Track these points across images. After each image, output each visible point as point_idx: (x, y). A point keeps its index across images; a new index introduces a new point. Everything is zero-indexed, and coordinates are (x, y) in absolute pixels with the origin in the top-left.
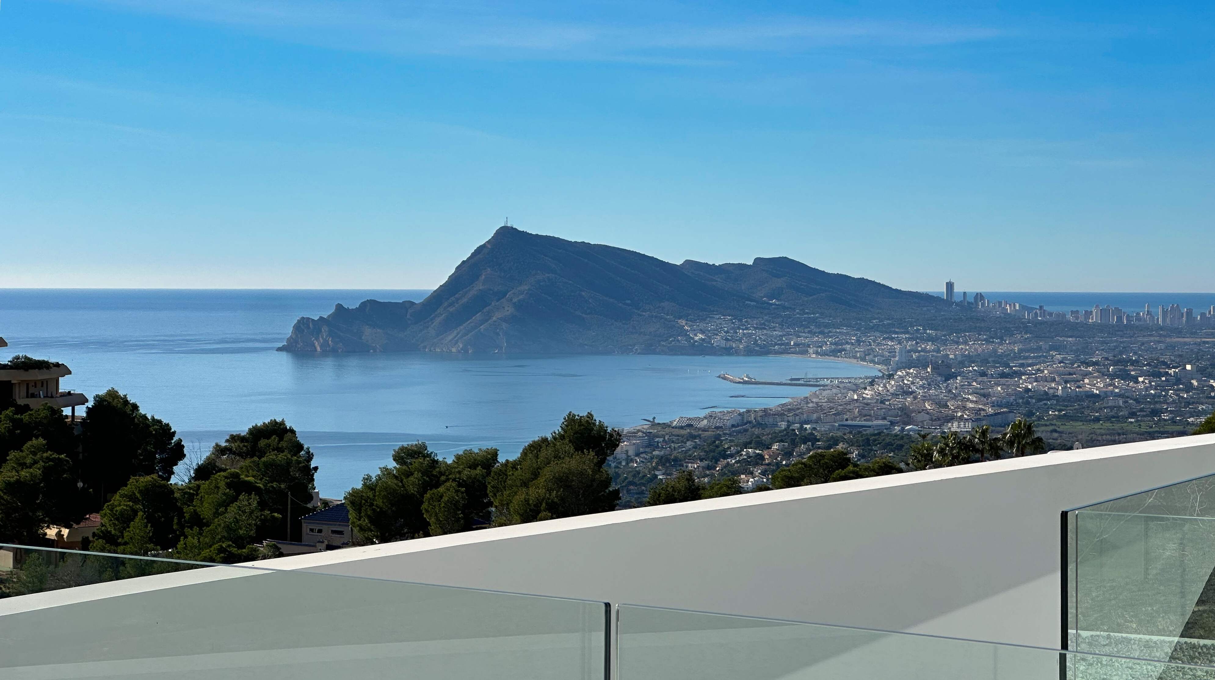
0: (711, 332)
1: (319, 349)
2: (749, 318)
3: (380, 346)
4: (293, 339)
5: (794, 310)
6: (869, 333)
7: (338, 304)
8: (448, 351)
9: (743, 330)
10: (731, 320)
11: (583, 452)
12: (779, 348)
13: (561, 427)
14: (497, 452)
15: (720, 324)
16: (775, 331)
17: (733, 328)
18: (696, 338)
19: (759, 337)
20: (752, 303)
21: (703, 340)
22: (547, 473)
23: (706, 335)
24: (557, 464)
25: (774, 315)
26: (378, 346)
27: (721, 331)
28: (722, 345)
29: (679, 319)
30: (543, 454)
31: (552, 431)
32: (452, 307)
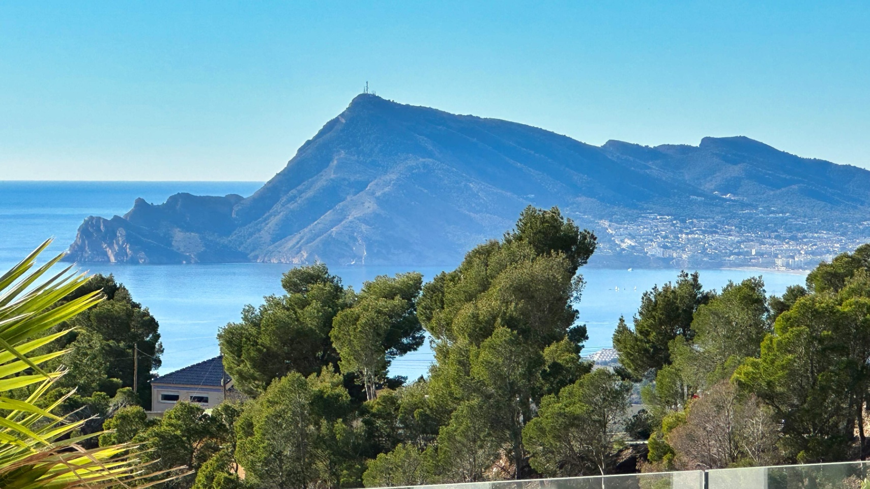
0: (643, 237)
1: (113, 259)
2: (695, 218)
3: (194, 255)
4: (78, 245)
5: (756, 208)
6: (858, 239)
7: (139, 198)
8: (288, 262)
9: (687, 234)
10: (672, 221)
11: (549, 254)
12: (736, 259)
13: (517, 225)
14: (420, 279)
15: (656, 226)
16: (730, 235)
17: (672, 232)
18: (624, 246)
19: (708, 243)
20: (699, 199)
21: (633, 247)
22: (502, 281)
23: (636, 242)
24: (516, 268)
25: (729, 214)
26: (192, 256)
27: (657, 235)
28: (658, 255)
29: (601, 219)
30: (493, 260)
31: (504, 231)
32: (293, 204)
